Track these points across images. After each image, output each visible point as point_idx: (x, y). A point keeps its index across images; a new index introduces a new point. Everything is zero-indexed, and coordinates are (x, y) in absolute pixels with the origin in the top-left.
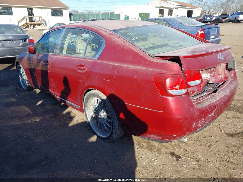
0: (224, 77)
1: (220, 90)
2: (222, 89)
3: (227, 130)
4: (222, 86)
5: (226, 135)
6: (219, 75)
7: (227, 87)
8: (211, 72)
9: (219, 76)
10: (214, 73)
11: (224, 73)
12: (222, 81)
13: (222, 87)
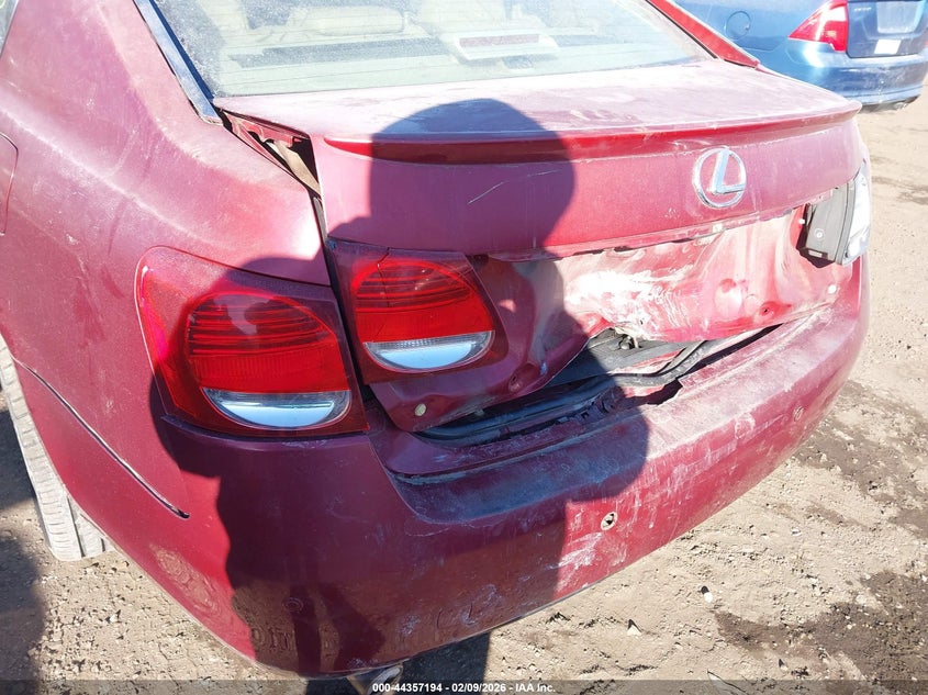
0: (758, 301)
1: (704, 387)
2: (719, 379)
3: (740, 594)
4: (728, 358)
5: (714, 625)
6: (729, 283)
7: (758, 372)
8: (661, 266)
9: (727, 290)
10: (692, 275)
11: (763, 274)
12: (743, 323)
13: (722, 369)
